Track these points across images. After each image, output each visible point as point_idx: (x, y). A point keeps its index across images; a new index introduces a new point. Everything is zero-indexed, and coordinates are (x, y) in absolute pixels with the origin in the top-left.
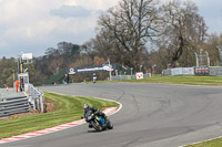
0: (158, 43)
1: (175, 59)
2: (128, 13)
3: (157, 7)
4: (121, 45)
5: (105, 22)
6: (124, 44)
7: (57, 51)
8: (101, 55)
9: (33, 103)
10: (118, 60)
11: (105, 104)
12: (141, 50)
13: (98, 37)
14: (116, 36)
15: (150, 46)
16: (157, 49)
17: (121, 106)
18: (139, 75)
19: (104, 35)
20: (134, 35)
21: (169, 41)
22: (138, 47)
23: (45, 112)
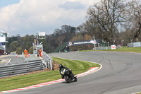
0: (125, 26)
1: (136, 36)
2: (106, 7)
3: (125, 3)
4: (102, 28)
5: (91, 12)
6: (103, 27)
7: (61, 31)
8: (89, 34)
9: (46, 64)
10: (100, 37)
11: (91, 65)
12: (114, 31)
13: (87, 22)
14: (99, 22)
15: (120, 28)
16: (124, 30)
17: (101, 66)
18: (113, 47)
19: (91, 21)
20: (110, 21)
21: (132, 25)
22: (113, 29)
23: (53, 70)
